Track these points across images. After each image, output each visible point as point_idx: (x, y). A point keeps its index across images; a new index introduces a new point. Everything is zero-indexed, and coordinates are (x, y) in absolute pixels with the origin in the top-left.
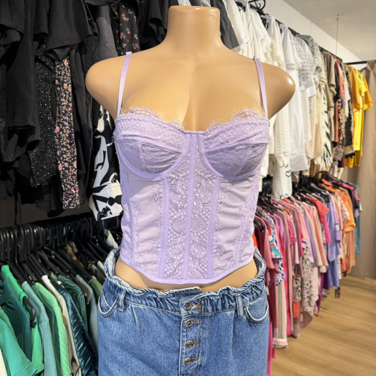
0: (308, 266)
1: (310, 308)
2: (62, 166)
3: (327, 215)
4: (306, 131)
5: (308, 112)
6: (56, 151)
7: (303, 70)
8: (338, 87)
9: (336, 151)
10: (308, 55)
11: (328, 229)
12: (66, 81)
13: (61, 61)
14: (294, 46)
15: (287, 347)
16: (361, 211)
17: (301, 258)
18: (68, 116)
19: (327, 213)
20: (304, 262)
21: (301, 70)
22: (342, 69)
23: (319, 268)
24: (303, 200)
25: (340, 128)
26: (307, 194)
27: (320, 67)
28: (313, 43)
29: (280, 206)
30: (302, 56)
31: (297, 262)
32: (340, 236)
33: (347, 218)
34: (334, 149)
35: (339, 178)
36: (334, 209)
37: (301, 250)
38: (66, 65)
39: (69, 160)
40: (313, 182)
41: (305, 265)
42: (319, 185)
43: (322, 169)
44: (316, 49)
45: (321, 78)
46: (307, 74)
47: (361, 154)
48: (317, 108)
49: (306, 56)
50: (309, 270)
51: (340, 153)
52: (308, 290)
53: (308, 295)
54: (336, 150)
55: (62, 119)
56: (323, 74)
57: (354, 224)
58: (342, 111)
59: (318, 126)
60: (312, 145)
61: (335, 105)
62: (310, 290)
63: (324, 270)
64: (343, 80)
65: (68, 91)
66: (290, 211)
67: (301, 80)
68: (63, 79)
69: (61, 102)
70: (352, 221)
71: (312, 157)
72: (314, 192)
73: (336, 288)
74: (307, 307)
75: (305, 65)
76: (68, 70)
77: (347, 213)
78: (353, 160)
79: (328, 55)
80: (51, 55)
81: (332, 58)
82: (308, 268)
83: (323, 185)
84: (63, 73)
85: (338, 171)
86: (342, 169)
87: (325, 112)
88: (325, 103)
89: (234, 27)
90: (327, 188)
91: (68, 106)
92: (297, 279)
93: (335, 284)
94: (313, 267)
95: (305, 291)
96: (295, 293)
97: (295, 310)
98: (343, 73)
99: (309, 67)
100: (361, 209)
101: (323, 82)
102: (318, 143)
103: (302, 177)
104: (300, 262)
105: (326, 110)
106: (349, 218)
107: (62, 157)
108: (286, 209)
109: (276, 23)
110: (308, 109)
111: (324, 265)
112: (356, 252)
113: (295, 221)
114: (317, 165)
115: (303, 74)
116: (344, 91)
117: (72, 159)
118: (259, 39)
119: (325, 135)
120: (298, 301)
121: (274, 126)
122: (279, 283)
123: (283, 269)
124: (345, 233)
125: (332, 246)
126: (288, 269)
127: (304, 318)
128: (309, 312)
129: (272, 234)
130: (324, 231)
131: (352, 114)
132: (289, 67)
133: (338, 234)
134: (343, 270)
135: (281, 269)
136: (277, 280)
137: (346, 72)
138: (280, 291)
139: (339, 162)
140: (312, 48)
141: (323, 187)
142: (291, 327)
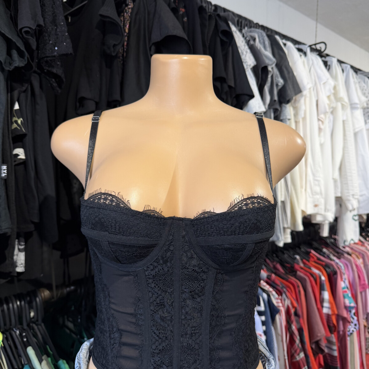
108: (354, 253)
109: (338, 65)
118: (322, 83)
121: (340, 169)
122: (351, 334)
123: (355, 318)
126: (358, 320)
129: (344, 280)
132: (353, 107)
135: (353, 319)
136: (348, 330)
138: (352, 343)
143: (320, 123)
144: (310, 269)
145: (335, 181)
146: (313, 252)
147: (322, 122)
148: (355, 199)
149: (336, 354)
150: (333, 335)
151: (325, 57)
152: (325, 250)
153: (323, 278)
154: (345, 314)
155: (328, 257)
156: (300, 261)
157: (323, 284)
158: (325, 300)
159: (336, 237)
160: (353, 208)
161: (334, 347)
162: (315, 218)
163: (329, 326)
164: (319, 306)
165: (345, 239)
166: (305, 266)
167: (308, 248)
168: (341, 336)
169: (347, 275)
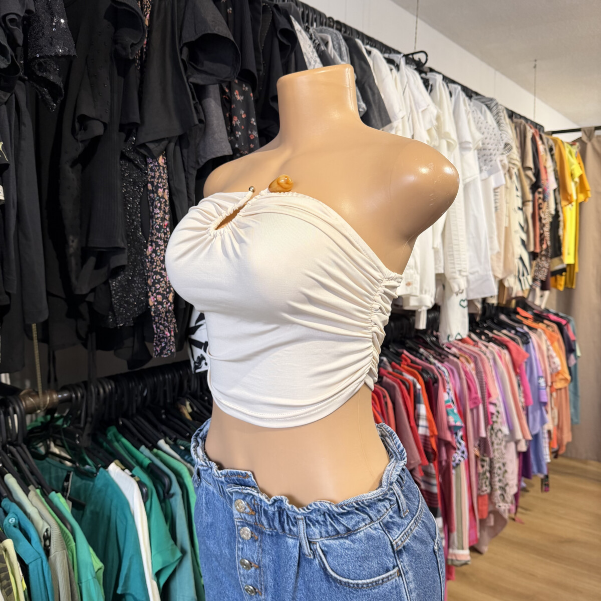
0: (500, 440)
1: (504, 504)
2: (153, 299)
3: (526, 363)
4: (491, 238)
5: (493, 210)
6: (146, 280)
7: (484, 149)
8: (536, 171)
9: (538, 265)
10: (491, 128)
11: (528, 385)
12: (161, 185)
13: (155, 158)
14: (470, 115)
15: (469, 563)
16: (579, 357)
17: (489, 427)
18: (163, 232)
19: (526, 360)
20: (494, 435)
21: (480, 150)
22: (543, 143)
23: (517, 442)
24: (490, 340)
25: (542, 232)
26: (495, 332)
27: (509, 144)
28: (498, 108)
29: (454, 350)
30: (483, 130)
31: (483, 434)
32: (547, 395)
33: (556, 368)
34: (534, 263)
35: (543, 307)
36: (536, 354)
37: (488, 416)
38: (161, 164)
39: (163, 291)
40: (503, 313)
41: (495, 439)
42: (513, 316)
43: (516, 294)
44: (502, 118)
45: (512, 159)
46: (491, 154)
47: (577, 270)
48: (507, 203)
49: (488, 129)
50: (502, 447)
51: (544, 269)
52: (501, 477)
53: (500, 484)
55: (156, 237)
56: (514, 153)
57: (569, 377)
58: (545, 205)
59: (508, 230)
60: (500, 259)
61: (534, 197)
62: (503, 477)
63: (523, 448)
64: (544, 160)
65: (164, 198)
66: (470, 357)
67: (482, 164)
68: (158, 183)
69: (155, 214)
70: (564, 372)
71: (500, 276)
72: (505, 328)
73: (542, 476)
74: (499, 503)
75: (487, 142)
76: (164, 170)
77: (557, 360)
78: (563, 278)
79: (521, 124)
80: (142, 151)
81: (528, 128)
82: (500, 444)
83: (518, 317)
84: (157, 174)
85: (542, 296)
86: (547, 293)
87: (519, 209)
88: (518, 196)
89: (385, 96)
90: (525, 321)
91: (163, 219)
92: (483, 460)
93: (540, 470)
94: (507, 442)
95: (497, 479)
96: (480, 482)
97: (480, 508)
98: (545, 149)
99: (494, 146)
100: (578, 353)
101: (514, 164)
102: (510, 256)
103: (486, 305)
104: (487, 435)
105: (520, 205)
106: (559, 368)
107: (154, 288)
108: (463, 354)
109: (443, 85)
110: (493, 205)
111: (524, 437)
112: (572, 420)
113: (478, 373)
114: (508, 289)
115: (484, 155)
116: (547, 176)
117: (168, 290)
118: (420, 111)
119: (519, 243)
120: (485, 493)
121: (444, 233)
122: (458, 465)
123: (463, 443)
124: (554, 391)
125: (534, 411)
126: (467, 446)
127: (495, 521)
128: (503, 511)
129: (447, 390)
130: (522, 388)
131: (560, 209)
132: (463, 146)
133: (543, 392)
134: (553, 448)
135: (460, 444)
136: (453, 459)
137: (550, 147)
138: (458, 477)
139: (542, 282)
140: (497, 116)
141: (519, 319)
142: (476, 531)
144: (402, 375)
145: (436, 251)
146: (405, 352)
148: (463, 276)
149: (436, 490)
150: (432, 465)
151: (426, 73)
153: (418, 386)
154: (449, 437)
155: (427, 360)
156: (388, 364)
157: (419, 395)
158: (421, 417)
159: (439, 334)
160: (460, 290)
161: (435, 482)
162: (409, 303)
163: (426, 453)
164: (413, 424)
165: (449, 333)
166: (393, 371)
167: (399, 348)
168: (444, 468)
169: (453, 384)
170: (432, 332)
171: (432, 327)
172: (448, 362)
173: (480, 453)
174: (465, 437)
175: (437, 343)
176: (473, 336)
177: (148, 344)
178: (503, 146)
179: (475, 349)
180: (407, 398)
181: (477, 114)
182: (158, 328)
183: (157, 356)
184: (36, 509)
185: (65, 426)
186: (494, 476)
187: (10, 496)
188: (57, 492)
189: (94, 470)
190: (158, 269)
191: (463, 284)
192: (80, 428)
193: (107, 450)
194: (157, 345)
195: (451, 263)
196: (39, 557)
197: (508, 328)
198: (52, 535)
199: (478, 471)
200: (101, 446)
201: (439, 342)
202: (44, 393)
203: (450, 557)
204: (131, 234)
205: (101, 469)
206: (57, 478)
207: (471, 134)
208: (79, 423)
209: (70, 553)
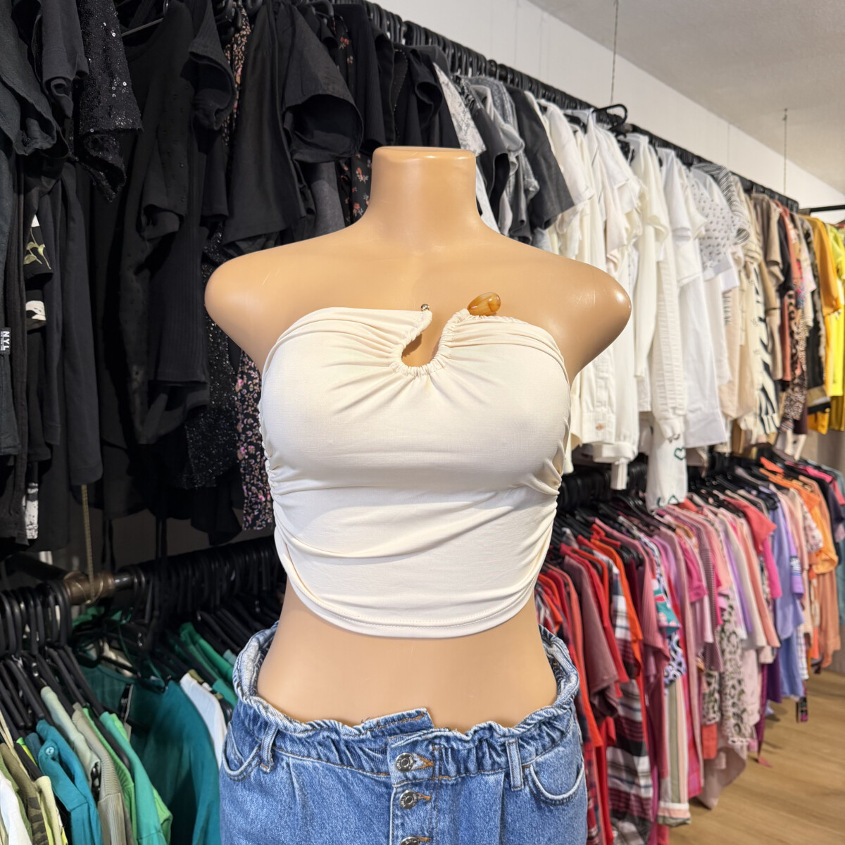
0: (734, 646)
1: (741, 739)
3: (773, 537)
4: (719, 361)
5: (722, 322)
6: (234, 425)
7: (709, 238)
8: (786, 265)
9: (789, 399)
10: (719, 208)
11: (776, 569)
14: (689, 191)
15: (689, 822)
17: (719, 628)
19: (772, 533)
20: (725, 639)
21: (704, 238)
22: (795, 227)
23: (759, 651)
24: (720, 504)
25: (794, 351)
26: (728, 492)
27: (744, 230)
28: (729, 180)
29: (668, 519)
30: (707, 211)
31: (709, 638)
32: (803, 584)
33: (817, 545)
34: (784, 395)
35: (797, 457)
36: (787, 526)
37: (717, 613)
40: (740, 466)
41: (727, 646)
42: (755, 471)
43: (757, 439)
44: (735, 193)
45: (749, 250)
46: (718, 245)
48: (743, 312)
49: (714, 210)
50: (737, 657)
51: (797, 404)
52: (735, 700)
53: (735, 710)
54: (787, 397)
55: (248, 367)
56: (752, 242)
57: (836, 558)
58: (798, 314)
59: (744, 350)
60: (733, 390)
61: (782, 303)
62: (739, 699)
63: (768, 658)
64: (797, 250)
66: (691, 529)
67: (705, 258)
70: (829, 550)
71: (734, 415)
72: (742, 488)
73: (796, 699)
74: (732, 736)
75: (713, 228)
77: (818, 533)
78: (827, 416)
79: (763, 200)
81: (773, 205)
82: (735, 652)
83: (762, 471)
85: (795, 442)
86: (802, 438)
87: (761, 319)
88: (758, 302)
89: (565, 169)
90: (772, 477)
92: (710, 676)
93: (793, 690)
94: (744, 650)
95: (730, 703)
96: (705, 706)
97: (705, 743)
98: (798, 235)
99: (723, 232)
101: (752, 258)
102: (747, 385)
103: (716, 456)
104: (714, 639)
105: (762, 315)
106: (821, 545)
107: (244, 435)
108: (681, 525)
109: (650, 150)
110: (722, 316)
111: (768, 643)
112: (840, 618)
113: (702, 551)
114: (746, 432)
115: (709, 246)
116: (801, 273)
118: (616, 187)
119: (761, 367)
120: (713, 722)
121: (650, 355)
122: (672, 682)
123: (680, 651)
124: (813, 578)
125: (784, 606)
126: (686, 656)
127: (728, 763)
128: (739, 747)
129: (658, 576)
130: (766, 572)
131: (821, 319)
132: (678, 235)
133: (797, 579)
134: (812, 659)
135: (675, 652)
136: (666, 674)
137: (805, 232)
138: (673, 699)
139: (795, 422)
140: (727, 191)
141: (764, 475)
142: (699, 776)
143: (611, 265)
144: (592, 554)
145: (640, 381)
146: (598, 521)
147: (615, 264)
148: (679, 416)
149: (639, 717)
150: (634, 682)
151: (625, 135)
152: (621, 519)
153: (615, 570)
154: (659, 642)
155: (629, 532)
156: (572, 538)
157: (617, 581)
158: (619, 614)
159: (646, 495)
160: (674, 435)
161: (638, 705)
162: (600, 452)
163: (626, 664)
164: (607, 623)
165: (659, 495)
166: (580, 548)
167: (588, 516)
168: (652, 687)
169: (665, 567)
170: (637, 493)
171: (637, 485)
172: (659, 535)
173: (705, 666)
174: (683, 643)
175: (643, 508)
176: (697, 498)
177: (236, 511)
178: (735, 233)
179: (699, 518)
180: (599, 587)
181: (699, 189)
182: (249, 490)
183: (247, 528)
184: (82, 737)
185: (124, 622)
186: (726, 698)
187: (48, 717)
188: (111, 712)
189: (163, 684)
190: (250, 410)
191: (679, 426)
192: (144, 625)
193: (179, 655)
194: (248, 514)
195: (662, 397)
196: (85, 801)
197: (747, 488)
198: (102, 772)
199: (703, 691)
200: (172, 650)
201: (646, 507)
202: (96, 577)
203: (660, 814)
204: (214, 363)
205: (171, 683)
206: (112, 694)
207: (690, 217)
208: (143, 617)
209: (127, 797)
